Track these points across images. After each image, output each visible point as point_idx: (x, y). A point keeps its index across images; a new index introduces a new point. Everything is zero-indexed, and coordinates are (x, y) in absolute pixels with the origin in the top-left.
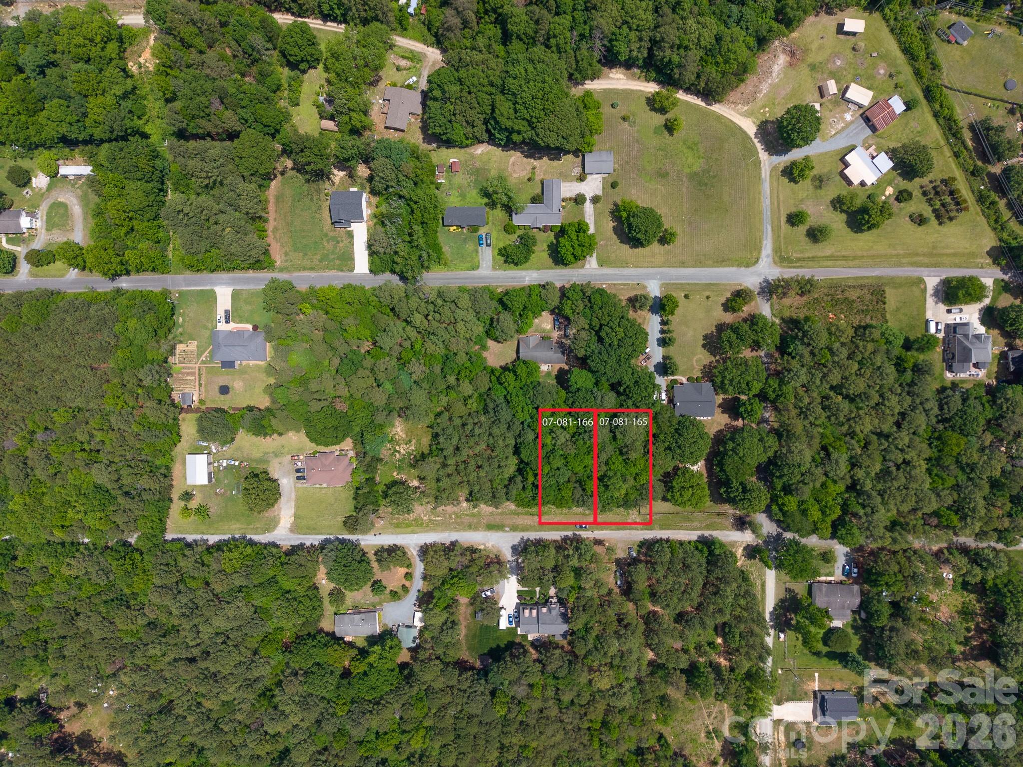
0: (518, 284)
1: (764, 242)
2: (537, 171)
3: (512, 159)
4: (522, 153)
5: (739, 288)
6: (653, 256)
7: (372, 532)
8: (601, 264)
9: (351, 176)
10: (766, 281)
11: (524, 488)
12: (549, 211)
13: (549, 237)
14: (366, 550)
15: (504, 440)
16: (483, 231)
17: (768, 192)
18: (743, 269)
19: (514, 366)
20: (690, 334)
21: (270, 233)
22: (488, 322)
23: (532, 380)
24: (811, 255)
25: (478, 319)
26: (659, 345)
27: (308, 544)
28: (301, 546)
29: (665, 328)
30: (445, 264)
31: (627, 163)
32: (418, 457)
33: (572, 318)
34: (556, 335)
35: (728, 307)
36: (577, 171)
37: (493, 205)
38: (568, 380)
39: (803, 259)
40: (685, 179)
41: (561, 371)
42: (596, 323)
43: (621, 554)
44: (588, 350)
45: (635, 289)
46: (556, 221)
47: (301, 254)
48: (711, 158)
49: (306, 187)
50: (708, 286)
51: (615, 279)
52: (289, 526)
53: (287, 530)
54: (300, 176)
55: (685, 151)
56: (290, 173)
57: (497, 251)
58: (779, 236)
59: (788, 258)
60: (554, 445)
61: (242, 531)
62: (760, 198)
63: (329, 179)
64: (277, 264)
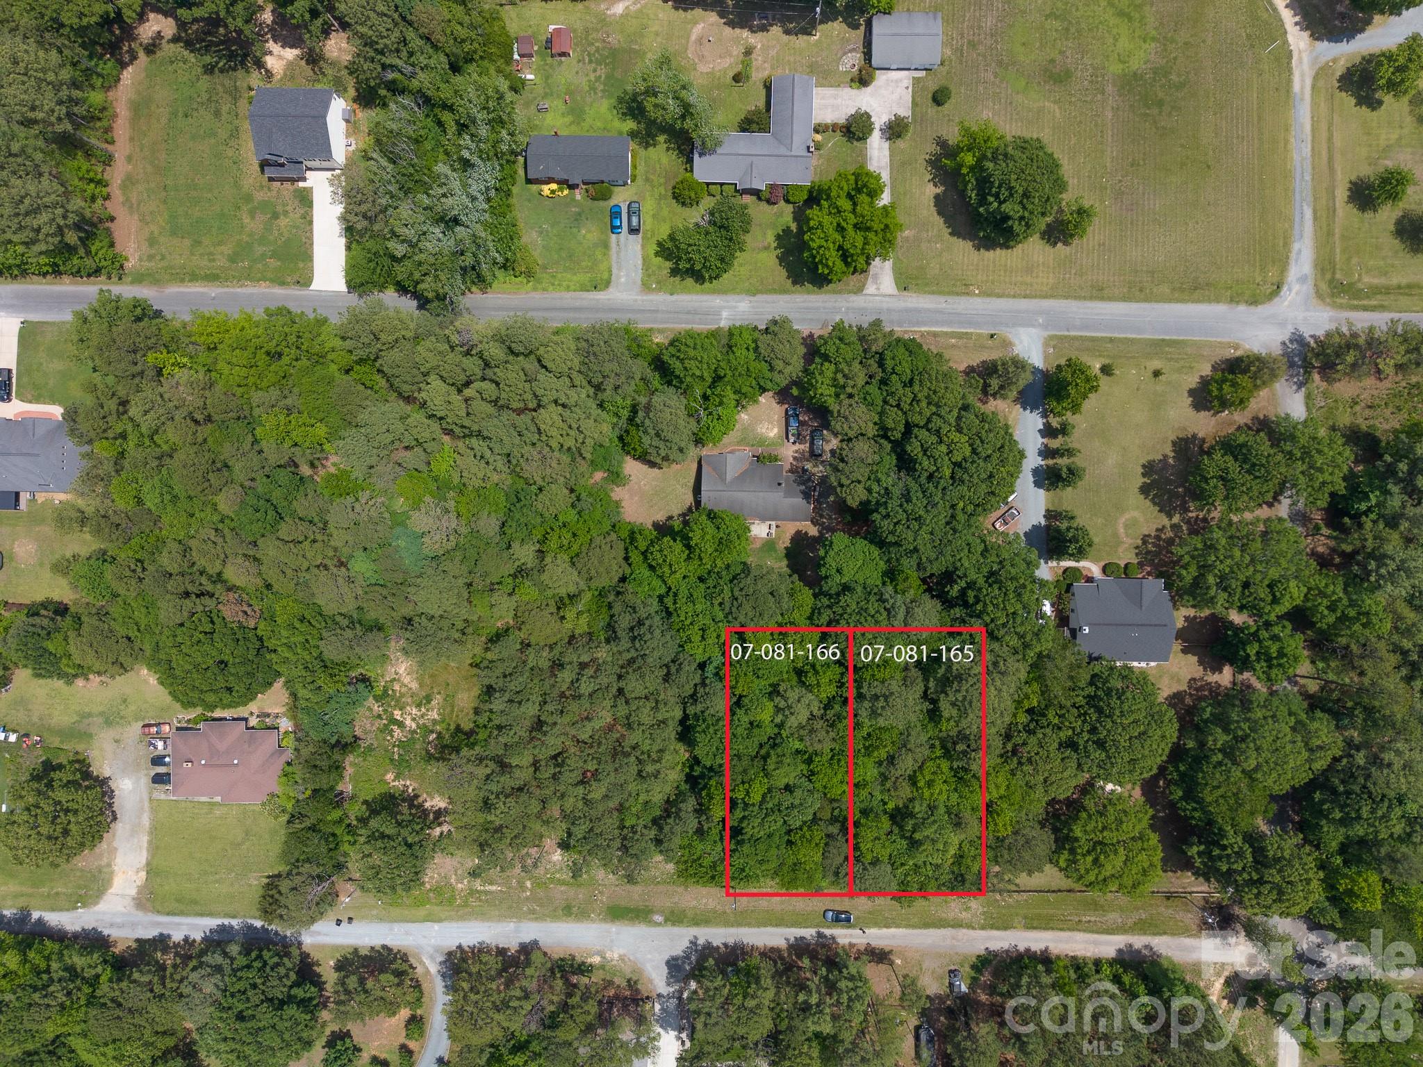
0: (701, 326)
1: (1296, 246)
2: (757, 59)
3: (697, 30)
4: (721, 15)
5: (1231, 353)
6: (1029, 270)
7: (332, 915)
8: (904, 283)
9: (313, 59)
10: (1298, 339)
11: (700, 832)
12: (783, 151)
13: (780, 214)
14: (315, 956)
15: (656, 708)
16: (621, 197)
17: (1308, 128)
18: (1242, 308)
19: (686, 523)
20: (1112, 459)
21: (115, 189)
22: (625, 413)
23: (729, 559)
24: (1404, 282)
25: (601, 406)
26: (1038, 484)
27: (177, 937)
28: (161, 942)
29: (1055, 444)
30: (529, 274)
31: (972, 45)
32: (447, 739)
33: (834, 407)
34: (789, 452)
35: (1204, 397)
36: (852, 60)
37: (646, 137)
38: (818, 563)
39: (1386, 290)
40: (1110, 89)
41: (799, 538)
42: (895, 420)
43: (932, 986)
44: (875, 488)
45: (983, 347)
46: (801, 175)
47: (187, 242)
48: (1173, 41)
49: (204, 82)
50: (1158, 346)
51: (937, 323)
52: (133, 892)
53: (128, 902)
54: (192, 58)
55: (1113, 21)
56: (168, 50)
57: (653, 248)
58: (1330, 234)
59: (1351, 285)
60: (781, 726)
61: (22, 902)
62: (1286, 142)
63: (260, 64)
64: (128, 265)
